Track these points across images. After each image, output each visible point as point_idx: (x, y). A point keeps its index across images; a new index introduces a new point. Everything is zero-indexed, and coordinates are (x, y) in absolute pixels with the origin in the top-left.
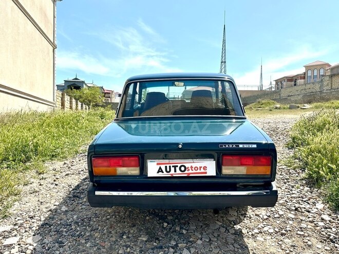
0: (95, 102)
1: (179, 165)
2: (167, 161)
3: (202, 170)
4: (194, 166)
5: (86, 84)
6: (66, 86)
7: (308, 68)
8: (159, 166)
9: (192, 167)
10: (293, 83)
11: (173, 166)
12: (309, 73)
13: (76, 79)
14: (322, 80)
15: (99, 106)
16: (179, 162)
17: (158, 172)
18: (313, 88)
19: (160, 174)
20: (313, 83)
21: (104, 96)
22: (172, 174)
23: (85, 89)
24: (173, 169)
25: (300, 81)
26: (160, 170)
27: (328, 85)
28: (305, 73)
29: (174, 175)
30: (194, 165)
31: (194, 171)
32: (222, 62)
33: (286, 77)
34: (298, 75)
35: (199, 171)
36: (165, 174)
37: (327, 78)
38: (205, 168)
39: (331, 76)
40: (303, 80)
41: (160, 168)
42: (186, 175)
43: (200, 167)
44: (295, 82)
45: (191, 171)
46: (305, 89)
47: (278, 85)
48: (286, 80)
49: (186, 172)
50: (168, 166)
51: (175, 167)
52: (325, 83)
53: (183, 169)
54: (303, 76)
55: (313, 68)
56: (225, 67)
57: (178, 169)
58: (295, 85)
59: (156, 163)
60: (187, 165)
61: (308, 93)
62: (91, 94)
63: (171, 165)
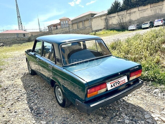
1: (117, 82)
2: (113, 81)
3: (124, 81)
7: (61, 20)
8: (111, 84)
10: (56, 27)
11: (115, 83)
12: (62, 23)
14: (69, 26)
16: (117, 80)
17: (111, 87)
18: (66, 30)
19: (112, 88)
20: (66, 28)
22: (116, 86)
24: (115, 84)
25: (59, 27)
26: (112, 86)
27: (71, 28)
28: (60, 23)
29: (117, 86)
30: (122, 80)
31: (122, 82)
32: (18, 17)
33: (52, 25)
34: (57, 24)
35: (123, 82)
36: (114, 87)
37: (71, 25)
39: (72, 24)
40: (60, 26)
41: (112, 85)
44: (57, 27)
46: (63, 30)
47: (49, 29)
48: (52, 26)
49: (120, 84)
50: (114, 83)
51: (116, 83)
52: (70, 27)
54: (60, 24)
55: (65, 20)
56: (20, 19)
57: (117, 83)
58: (57, 28)
59: (109, 84)
60: (120, 81)
61: (64, 32)
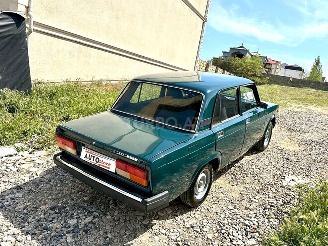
0: (253, 72)
1: (96, 157)
2: (91, 151)
3: (108, 166)
4: (104, 161)
5: (250, 53)
6: (230, 53)
8: (86, 153)
9: (102, 161)
13: (242, 47)
15: (257, 76)
16: (97, 155)
17: (85, 157)
19: (86, 159)
21: (265, 67)
22: (91, 161)
23: (248, 58)
24: (92, 158)
29: (92, 163)
31: (103, 165)
35: (105, 165)
36: (88, 160)
38: (110, 165)
41: (87, 155)
42: (98, 165)
43: (107, 163)
45: (101, 164)
49: (99, 163)
50: (91, 155)
51: (94, 157)
53: (98, 160)
57: (95, 158)
59: (86, 150)
60: (101, 159)
62: (251, 63)
63: (93, 155)
